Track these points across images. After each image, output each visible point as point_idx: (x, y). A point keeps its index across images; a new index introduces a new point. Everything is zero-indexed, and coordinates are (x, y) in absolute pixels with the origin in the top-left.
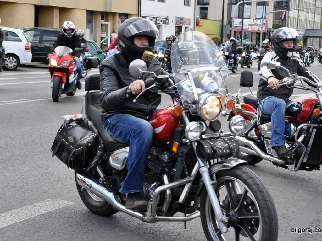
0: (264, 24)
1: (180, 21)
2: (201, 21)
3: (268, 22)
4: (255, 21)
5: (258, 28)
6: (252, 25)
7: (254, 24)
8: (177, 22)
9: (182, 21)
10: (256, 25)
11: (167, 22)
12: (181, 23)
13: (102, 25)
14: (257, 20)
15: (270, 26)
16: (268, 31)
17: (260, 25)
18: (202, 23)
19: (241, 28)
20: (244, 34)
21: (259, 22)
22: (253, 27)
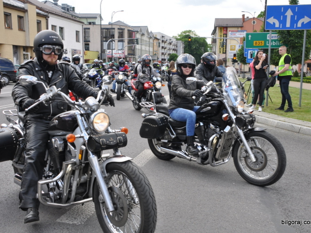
0: (123, 53)
1: (74, 52)
2: (86, 52)
3: (125, 52)
4: (118, 51)
5: (120, 56)
6: (116, 54)
7: (117, 53)
8: (73, 52)
9: (76, 52)
10: (118, 53)
11: (66, 52)
12: (75, 53)
13: (24, 55)
14: (119, 51)
15: (126, 54)
16: (125, 57)
17: (121, 54)
18: (87, 53)
19: (111, 55)
20: (114, 59)
21: (120, 52)
22: (117, 55)
